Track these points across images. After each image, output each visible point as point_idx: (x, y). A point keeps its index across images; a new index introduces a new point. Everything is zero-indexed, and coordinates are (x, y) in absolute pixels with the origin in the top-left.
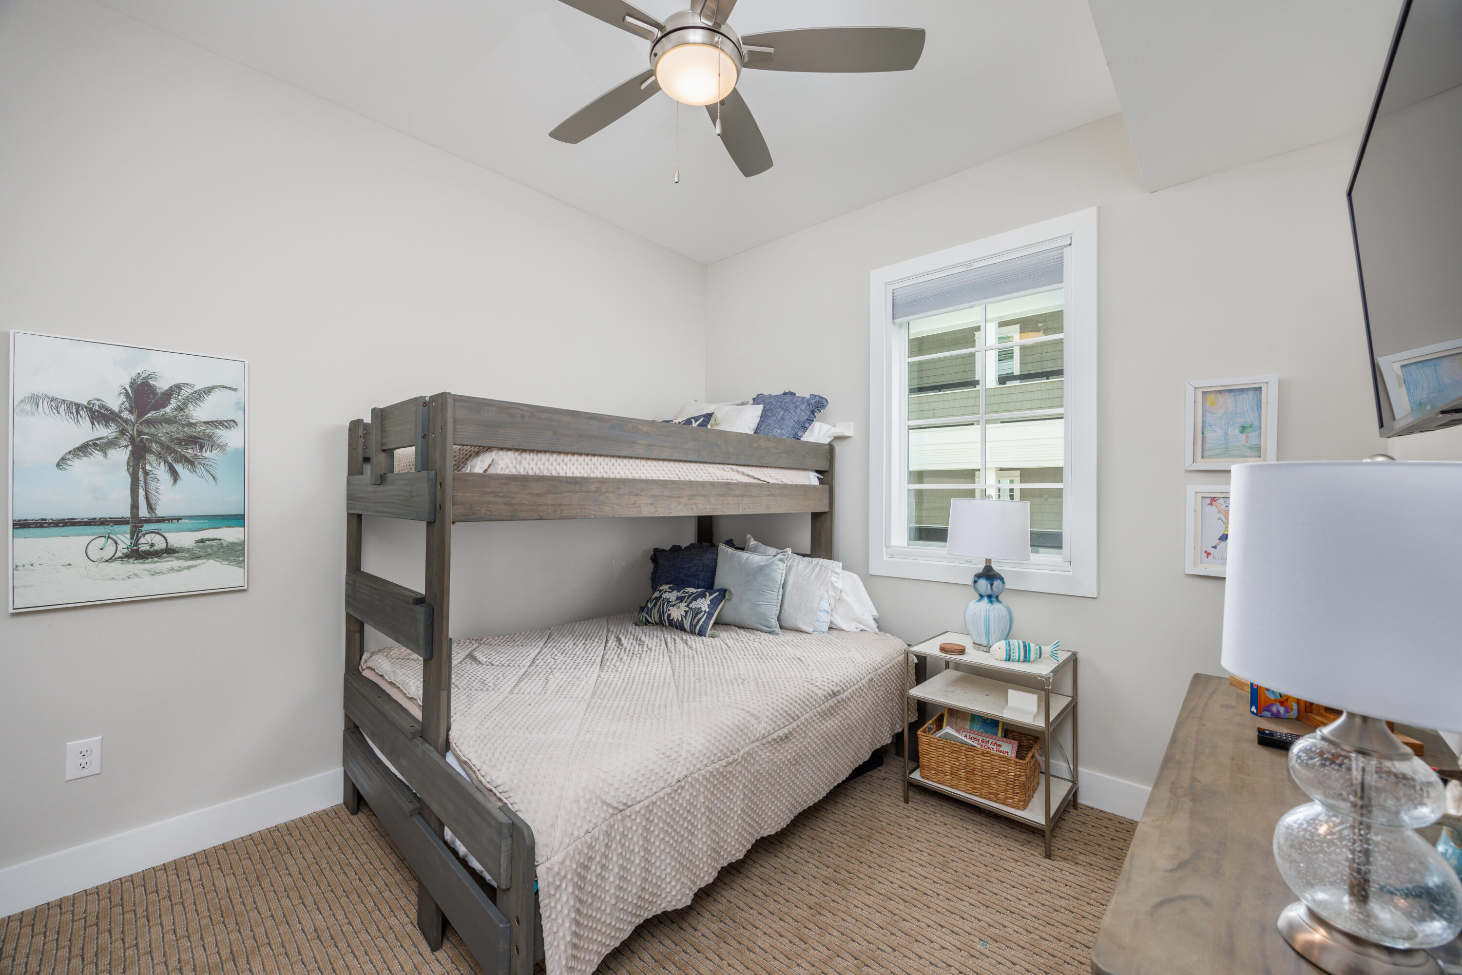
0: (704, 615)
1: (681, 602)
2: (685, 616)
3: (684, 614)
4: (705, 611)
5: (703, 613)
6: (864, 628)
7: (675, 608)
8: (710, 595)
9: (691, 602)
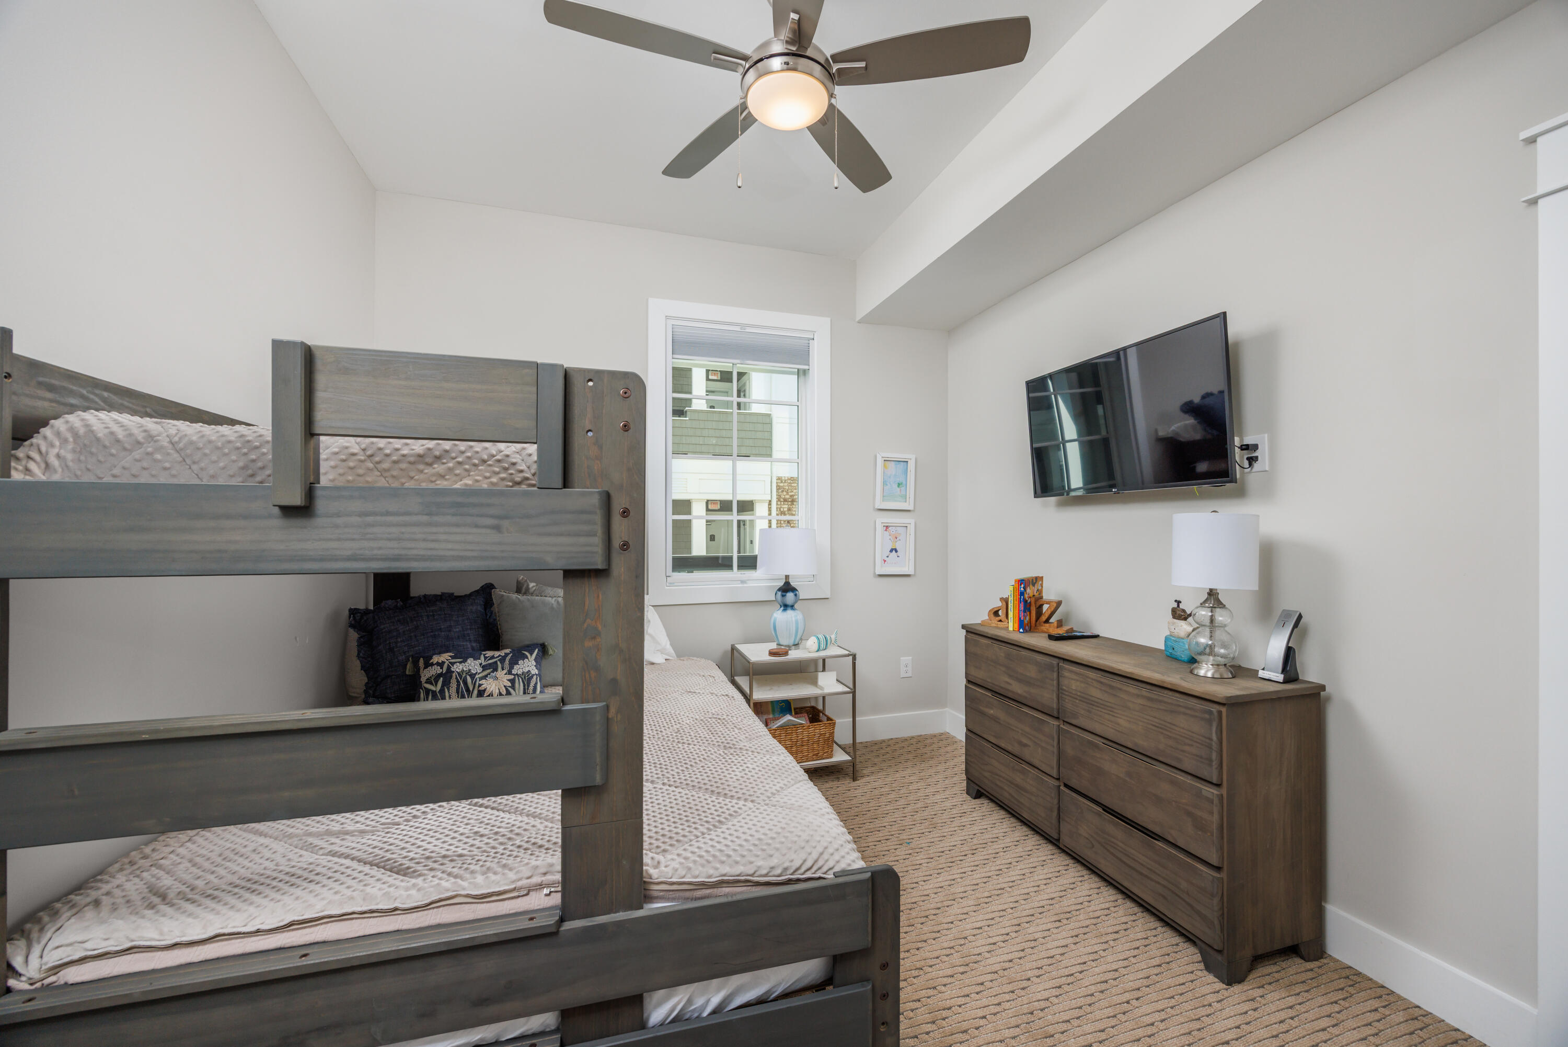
0: (537, 678)
1: (496, 670)
2: (513, 687)
3: (509, 684)
4: (536, 675)
5: (535, 677)
6: (668, 658)
7: (490, 680)
8: (531, 654)
9: (511, 668)
